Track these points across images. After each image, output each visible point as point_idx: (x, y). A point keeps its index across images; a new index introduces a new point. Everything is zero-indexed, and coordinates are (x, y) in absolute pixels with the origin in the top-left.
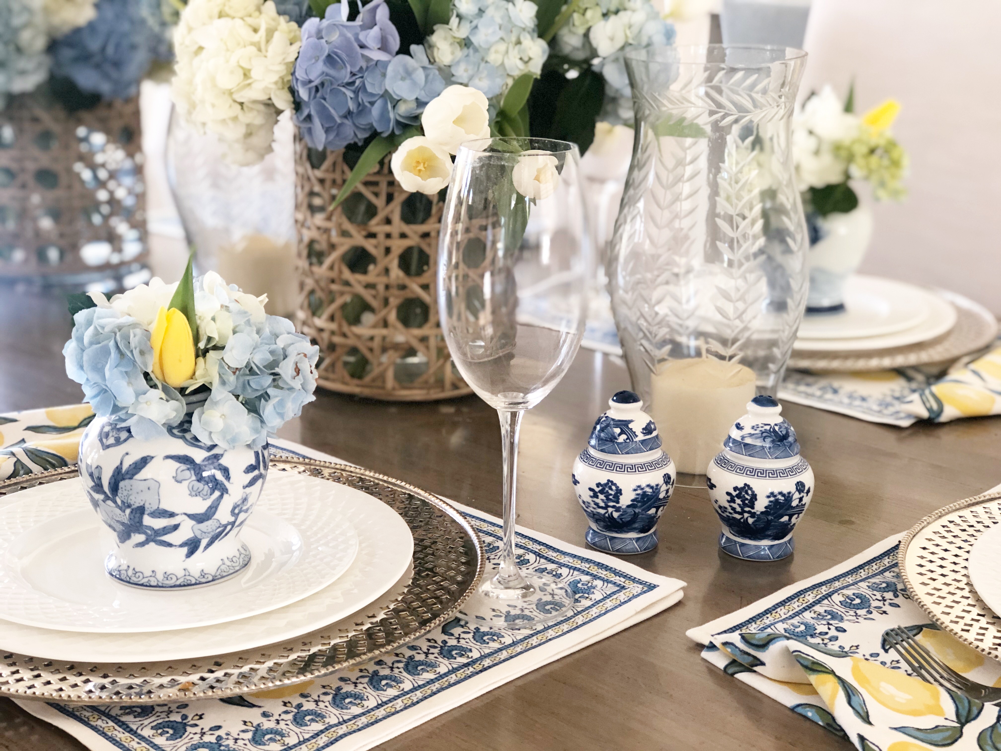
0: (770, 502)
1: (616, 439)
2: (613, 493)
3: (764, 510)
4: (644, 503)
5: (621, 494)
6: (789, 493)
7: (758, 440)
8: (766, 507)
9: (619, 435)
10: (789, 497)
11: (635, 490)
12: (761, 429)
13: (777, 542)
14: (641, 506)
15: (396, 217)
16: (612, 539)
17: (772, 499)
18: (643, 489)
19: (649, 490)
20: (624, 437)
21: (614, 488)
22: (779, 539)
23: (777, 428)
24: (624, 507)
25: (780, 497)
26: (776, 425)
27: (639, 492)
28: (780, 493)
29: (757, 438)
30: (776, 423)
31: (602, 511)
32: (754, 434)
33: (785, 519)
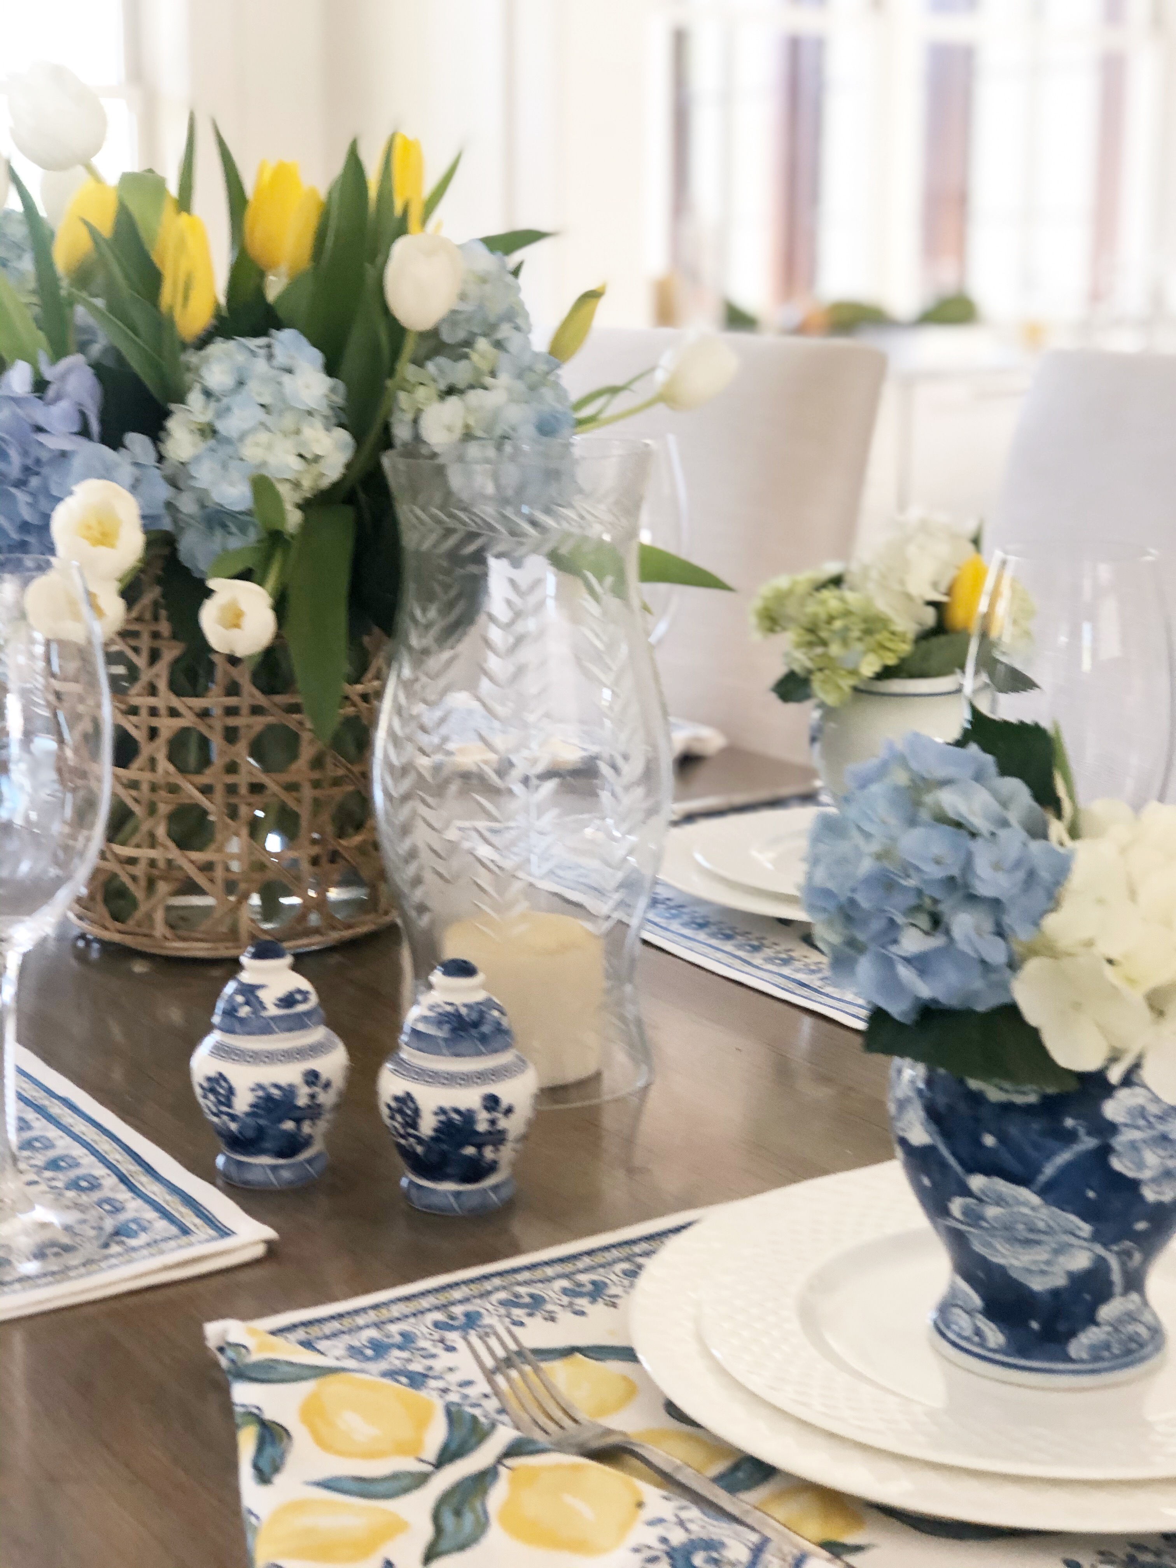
0: (441, 1121)
1: (238, 1012)
2: (224, 1092)
3: (433, 1134)
4: (269, 1111)
5: (234, 1095)
6: (470, 1110)
7: (432, 1026)
8: (435, 1130)
9: (241, 1005)
10: (469, 1116)
11: (254, 1090)
12: (438, 1009)
13: (466, 1187)
14: (267, 1116)
15: (162, 685)
16: (240, 1164)
17: (442, 1117)
18: (265, 1089)
19: (275, 1092)
20: (247, 1009)
21: (224, 1084)
22: (471, 1183)
23: (463, 1011)
24: (242, 1115)
25: (456, 1117)
26: (464, 1005)
27: (260, 1093)
28: (454, 1109)
29: (430, 1023)
30: (466, 1002)
31: (217, 1120)
32: (428, 1017)
33: (470, 1151)
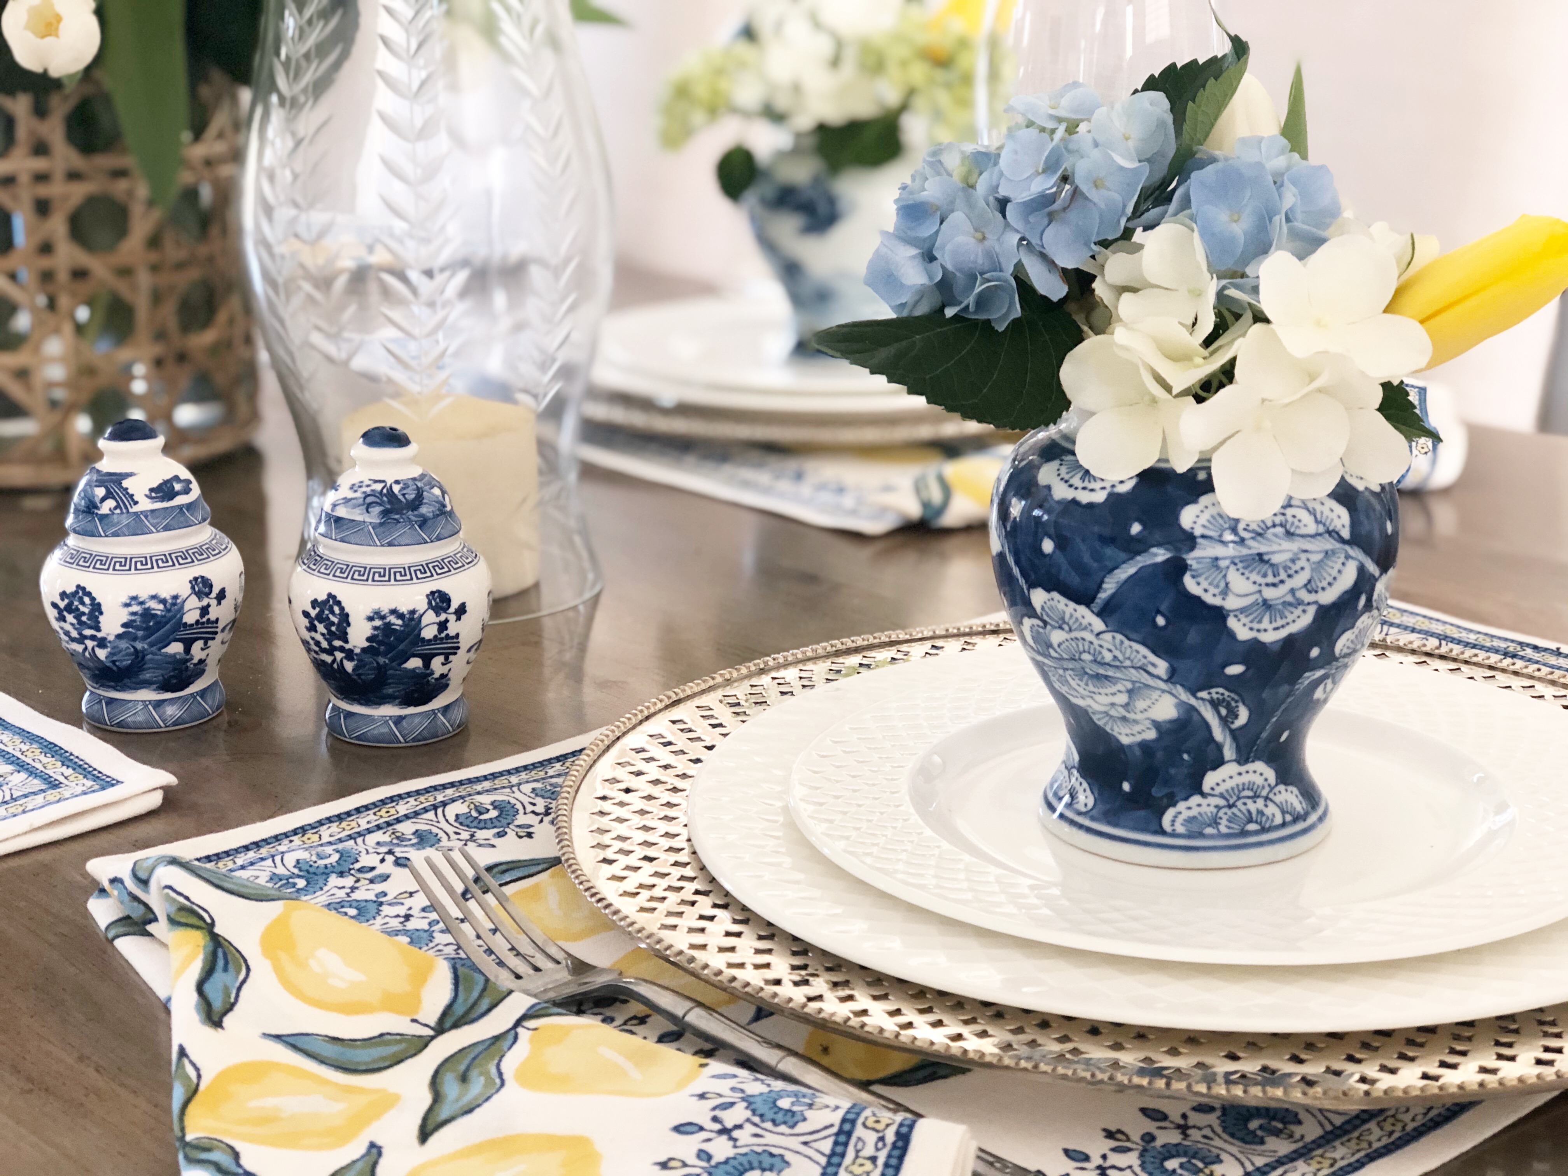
0: (376, 628)
1: (98, 508)
2: (86, 610)
3: (366, 644)
4: (150, 632)
5: (101, 613)
6: (413, 612)
7: (357, 511)
8: (368, 639)
9: (103, 500)
10: (411, 619)
11: (127, 605)
12: (364, 489)
13: (412, 710)
14: (144, 638)
16: (110, 701)
17: (378, 623)
18: (142, 603)
19: (157, 608)
20: (110, 503)
21: (87, 600)
22: (416, 705)
23: (396, 489)
24: (111, 638)
25: (392, 619)
26: (397, 482)
27: (136, 608)
28: (394, 612)
29: (355, 507)
30: (399, 478)
31: (79, 648)
32: (351, 499)
33: (415, 663)
